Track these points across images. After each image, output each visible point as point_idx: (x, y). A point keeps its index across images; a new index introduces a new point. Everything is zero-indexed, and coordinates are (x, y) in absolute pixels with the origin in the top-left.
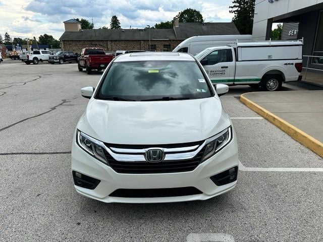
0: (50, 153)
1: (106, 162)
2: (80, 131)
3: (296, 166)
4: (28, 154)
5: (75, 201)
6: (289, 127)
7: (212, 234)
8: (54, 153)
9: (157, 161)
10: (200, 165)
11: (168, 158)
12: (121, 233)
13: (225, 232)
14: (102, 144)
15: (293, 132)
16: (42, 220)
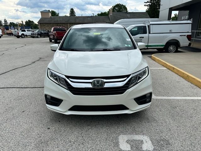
0: (31, 88)
1: (66, 88)
2: (50, 69)
3: (188, 96)
4: (17, 88)
5: (47, 115)
6: (184, 73)
7: (135, 135)
8: (33, 88)
10: (127, 90)
11: (106, 85)
12: (76, 134)
13: (143, 134)
14: (64, 77)
15: (186, 76)
16: (25, 126)
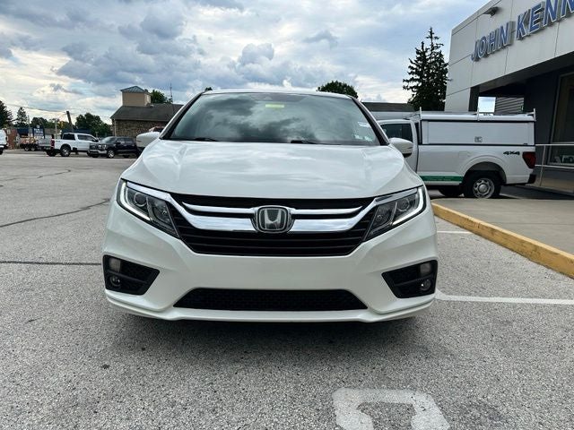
0: (66, 264)
2: (126, 181)
3: (544, 297)
4: (25, 263)
6: (523, 242)
8: (73, 264)
9: (278, 231)
10: (363, 244)
11: (299, 226)
13: (414, 389)
14: (168, 198)
15: (531, 248)
